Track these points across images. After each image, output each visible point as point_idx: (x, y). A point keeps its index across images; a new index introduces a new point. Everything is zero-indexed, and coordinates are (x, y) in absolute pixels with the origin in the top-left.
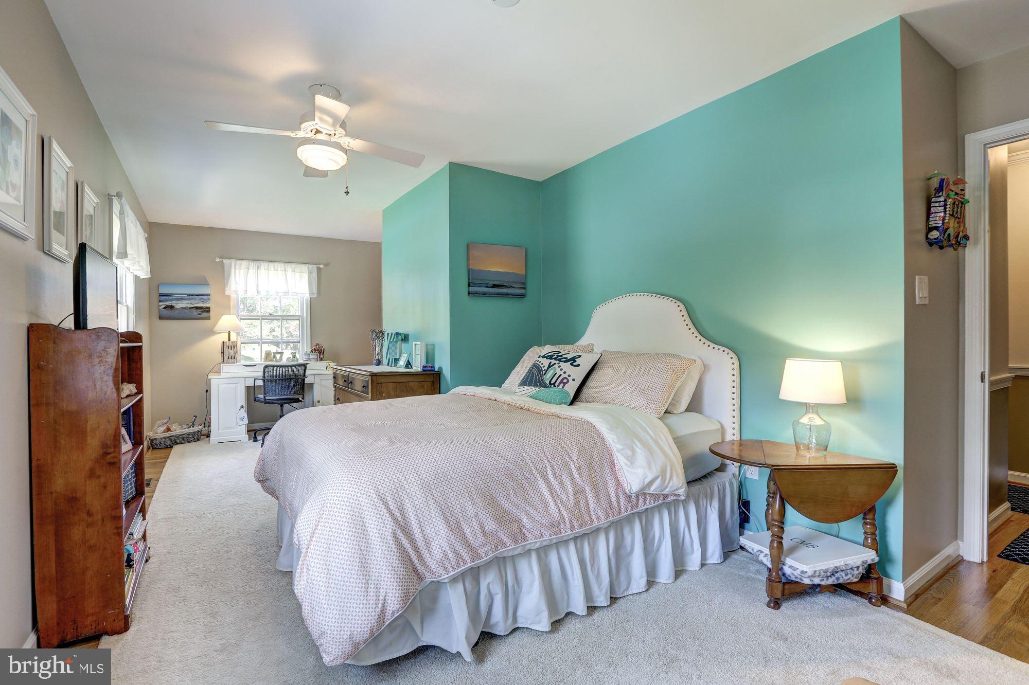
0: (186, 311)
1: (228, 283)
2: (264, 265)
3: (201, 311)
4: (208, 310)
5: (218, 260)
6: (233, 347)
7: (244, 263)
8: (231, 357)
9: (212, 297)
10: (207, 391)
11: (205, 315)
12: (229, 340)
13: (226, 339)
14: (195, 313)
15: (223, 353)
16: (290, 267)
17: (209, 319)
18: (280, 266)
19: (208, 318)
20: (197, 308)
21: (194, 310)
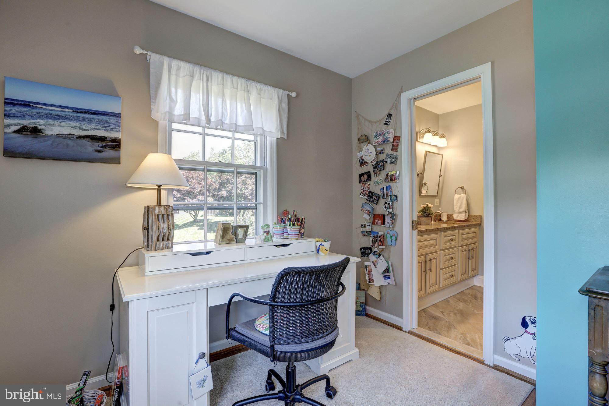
0: (70, 142)
1: (155, 97)
2: (217, 76)
3: (102, 145)
4: (116, 144)
5: (138, 51)
6: (166, 217)
7: (185, 67)
8: (163, 236)
9: (125, 121)
10: (112, 308)
11: (109, 153)
12: (159, 203)
13: (153, 202)
14: (90, 147)
15: (148, 229)
16: (255, 87)
17: (119, 163)
18: (241, 82)
19: (116, 161)
20: (93, 138)
21: (86, 142)
